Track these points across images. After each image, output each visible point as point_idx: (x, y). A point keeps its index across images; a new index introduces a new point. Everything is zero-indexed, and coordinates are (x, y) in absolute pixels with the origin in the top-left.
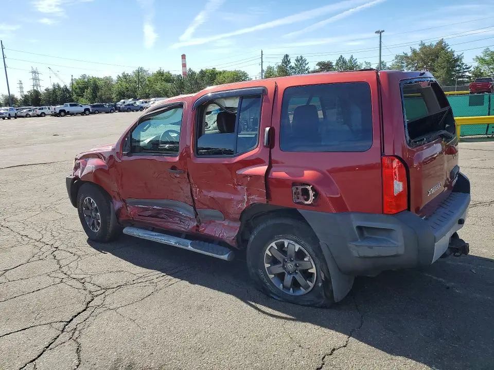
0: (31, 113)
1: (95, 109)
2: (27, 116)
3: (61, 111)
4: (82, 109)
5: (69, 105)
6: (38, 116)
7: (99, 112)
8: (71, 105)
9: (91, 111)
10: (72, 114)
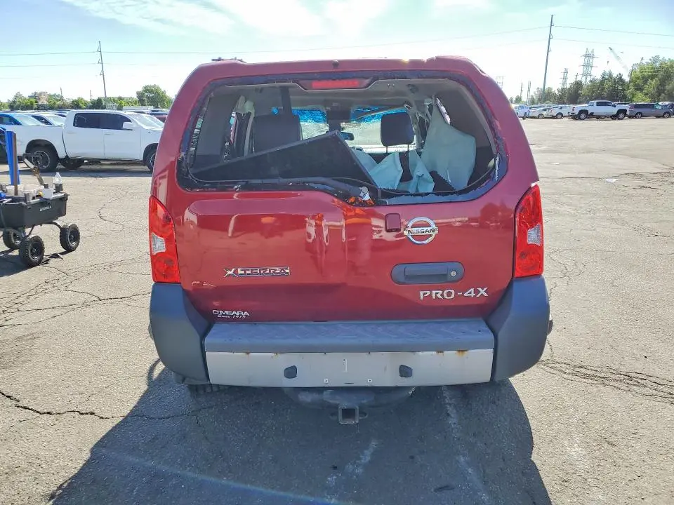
0: (545, 113)
1: (638, 110)
2: (540, 117)
3: (581, 112)
4: (614, 111)
5: (595, 104)
6: (553, 117)
7: (643, 116)
8: (599, 104)
9: (628, 113)
10: (598, 117)
